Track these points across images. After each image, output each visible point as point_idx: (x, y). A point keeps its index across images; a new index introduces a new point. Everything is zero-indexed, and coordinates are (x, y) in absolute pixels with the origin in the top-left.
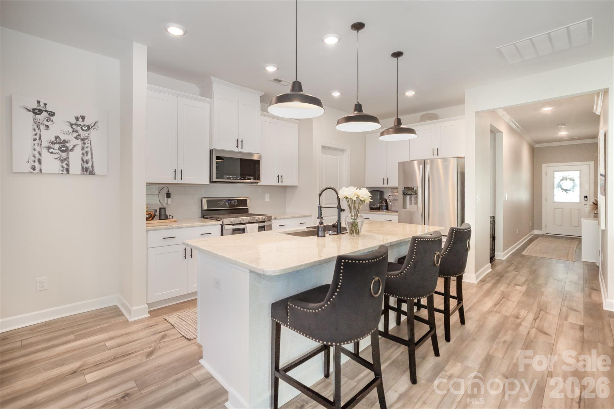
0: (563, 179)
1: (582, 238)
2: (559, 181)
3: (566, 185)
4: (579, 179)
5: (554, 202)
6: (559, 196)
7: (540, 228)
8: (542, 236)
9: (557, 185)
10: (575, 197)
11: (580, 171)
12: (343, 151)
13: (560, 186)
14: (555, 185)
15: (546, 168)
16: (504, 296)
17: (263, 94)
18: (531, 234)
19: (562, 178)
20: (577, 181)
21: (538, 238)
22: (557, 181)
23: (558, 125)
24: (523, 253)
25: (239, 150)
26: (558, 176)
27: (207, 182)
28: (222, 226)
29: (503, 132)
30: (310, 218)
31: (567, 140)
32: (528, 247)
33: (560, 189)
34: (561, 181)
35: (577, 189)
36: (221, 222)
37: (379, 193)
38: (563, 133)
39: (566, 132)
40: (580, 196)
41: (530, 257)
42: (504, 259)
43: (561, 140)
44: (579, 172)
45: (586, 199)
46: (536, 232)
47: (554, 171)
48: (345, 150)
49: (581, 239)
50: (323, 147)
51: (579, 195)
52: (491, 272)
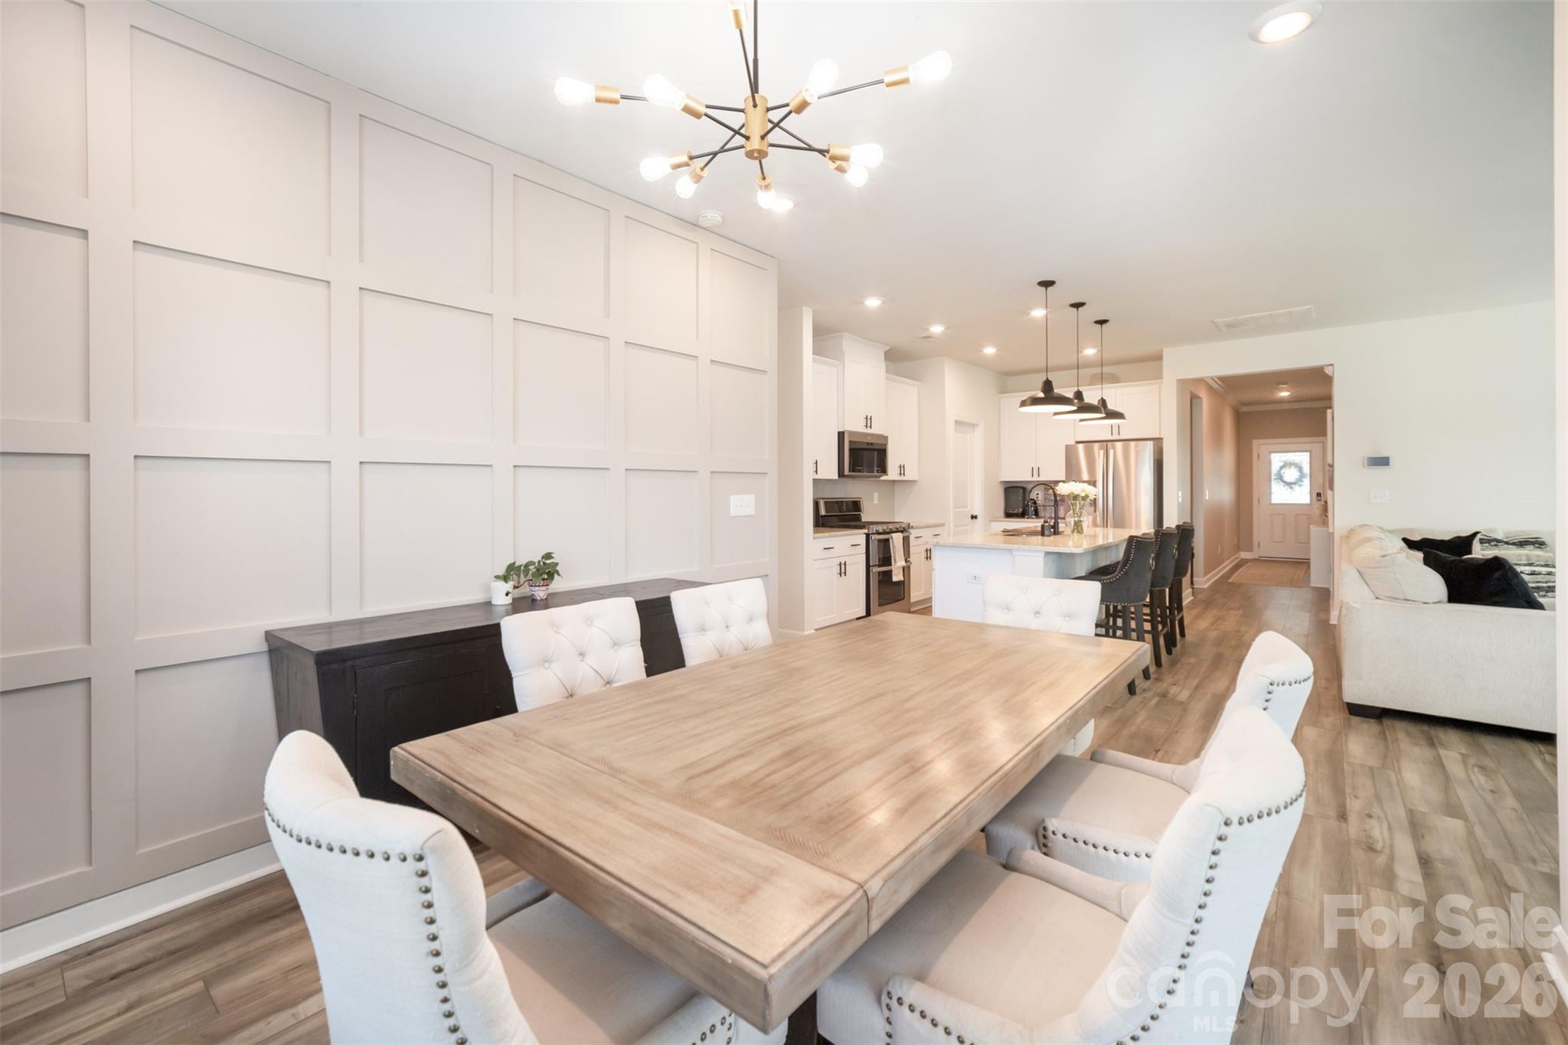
0: (1287, 465)
1: (1312, 561)
2: (1279, 468)
3: (1291, 475)
4: (1309, 464)
5: (1271, 504)
6: (1280, 495)
7: (1250, 549)
8: (1254, 560)
9: (1276, 475)
10: (1302, 495)
11: (1310, 451)
12: (973, 426)
13: (1280, 478)
14: (1273, 477)
15: (1258, 446)
16: (1218, 619)
17: (888, 348)
18: (1237, 558)
19: (1283, 464)
20: (1306, 469)
21: (1247, 563)
22: (1275, 468)
23: (1279, 384)
24: (1230, 581)
25: (868, 431)
26: (1277, 460)
27: (835, 476)
28: (868, 536)
29: (1201, 398)
30: (942, 527)
31: (1289, 402)
32: (1237, 573)
33: (1282, 484)
34: (1281, 468)
35: (1307, 481)
36: (866, 531)
37: (1021, 491)
38: (1285, 394)
39: (1288, 391)
40: (1311, 493)
41: (1239, 585)
42: (1206, 586)
43: (1282, 401)
44: (1308, 453)
45: (1319, 498)
46: (1244, 555)
47: (1270, 452)
48: (978, 425)
49: (1309, 563)
50: (957, 423)
51: (1309, 491)
52: (1193, 600)
